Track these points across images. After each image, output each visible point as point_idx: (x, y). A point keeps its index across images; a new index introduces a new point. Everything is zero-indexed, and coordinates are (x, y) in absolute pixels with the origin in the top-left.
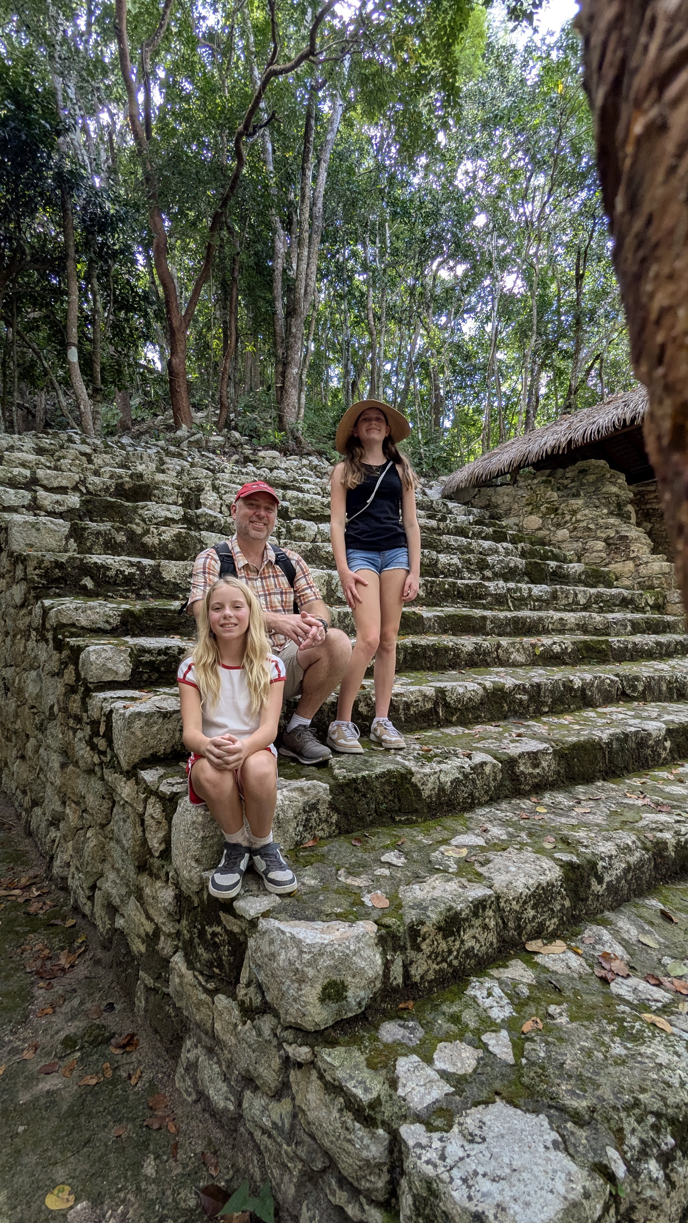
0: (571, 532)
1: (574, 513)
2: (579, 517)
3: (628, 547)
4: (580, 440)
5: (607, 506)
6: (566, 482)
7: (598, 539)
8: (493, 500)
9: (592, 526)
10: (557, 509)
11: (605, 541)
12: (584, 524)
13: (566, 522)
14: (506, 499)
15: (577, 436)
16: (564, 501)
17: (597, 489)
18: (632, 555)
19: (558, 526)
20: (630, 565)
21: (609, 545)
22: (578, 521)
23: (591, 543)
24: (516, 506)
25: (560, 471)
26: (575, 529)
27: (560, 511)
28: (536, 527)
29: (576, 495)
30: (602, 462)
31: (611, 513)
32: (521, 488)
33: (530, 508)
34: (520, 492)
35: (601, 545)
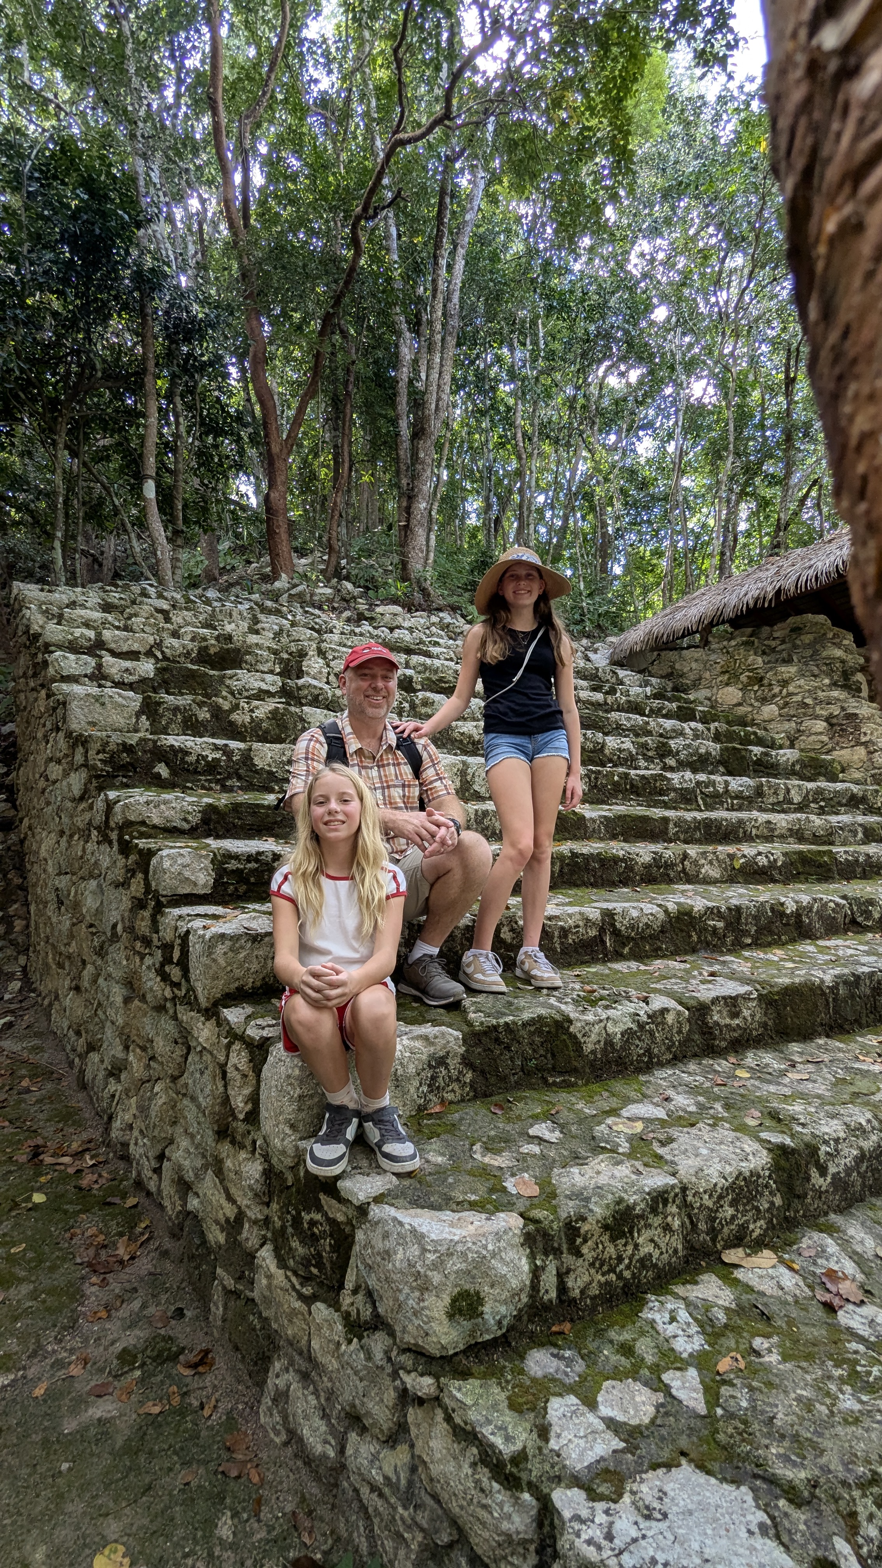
0: (781, 709)
1: (785, 683)
2: (791, 688)
3: (857, 728)
4: (793, 589)
5: (829, 674)
6: (773, 644)
7: (817, 717)
8: (677, 666)
9: (809, 701)
10: (762, 679)
11: (827, 720)
12: (799, 698)
13: (774, 696)
14: (694, 665)
15: (789, 584)
16: (771, 669)
17: (816, 652)
18: (863, 739)
19: (764, 700)
20: (861, 751)
21: (832, 725)
22: (790, 694)
23: (808, 723)
24: (707, 675)
25: (766, 630)
26: (786, 704)
27: (766, 682)
28: (735, 701)
29: (788, 661)
30: (822, 618)
31: (834, 684)
32: (714, 651)
33: (726, 677)
34: (713, 657)
35: (821, 725)
